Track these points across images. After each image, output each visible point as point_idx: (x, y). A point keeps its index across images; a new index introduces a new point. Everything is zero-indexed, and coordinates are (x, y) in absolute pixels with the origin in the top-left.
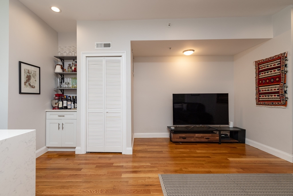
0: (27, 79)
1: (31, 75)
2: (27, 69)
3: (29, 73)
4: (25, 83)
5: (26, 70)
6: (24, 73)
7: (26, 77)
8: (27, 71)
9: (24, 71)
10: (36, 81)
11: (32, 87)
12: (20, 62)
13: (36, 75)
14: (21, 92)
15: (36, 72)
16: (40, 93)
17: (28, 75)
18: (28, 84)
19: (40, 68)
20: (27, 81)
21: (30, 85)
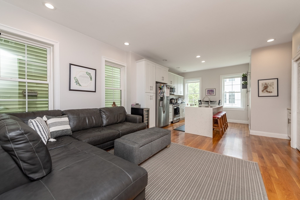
2: (264, 83)
9: (261, 84)
11: (269, 92)
12: (258, 80)
13: (273, 84)
14: (259, 96)
15: (273, 82)
16: (278, 96)
17: (265, 86)
18: (265, 91)
19: (277, 79)
20: (264, 89)
21: (267, 91)
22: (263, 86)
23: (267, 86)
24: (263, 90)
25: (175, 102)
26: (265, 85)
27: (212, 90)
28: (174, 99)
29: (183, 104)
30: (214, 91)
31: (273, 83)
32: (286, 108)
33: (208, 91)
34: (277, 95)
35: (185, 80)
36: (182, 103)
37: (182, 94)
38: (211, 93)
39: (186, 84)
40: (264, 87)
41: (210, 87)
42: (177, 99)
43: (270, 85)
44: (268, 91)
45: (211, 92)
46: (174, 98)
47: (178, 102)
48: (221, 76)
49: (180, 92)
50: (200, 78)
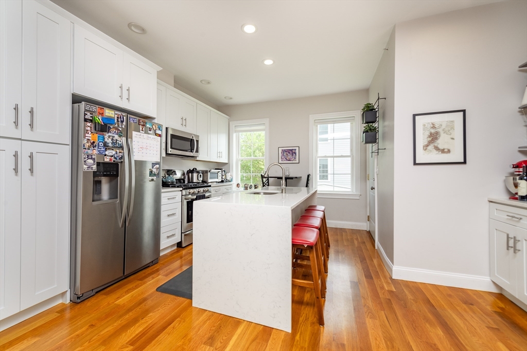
0: (430, 139)
1: (440, 130)
2: (429, 123)
3: (434, 127)
4: (426, 147)
5: (426, 125)
6: (424, 130)
7: (427, 136)
8: (429, 126)
9: (422, 127)
10: (453, 139)
11: (443, 151)
12: (414, 116)
13: (453, 128)
14: (415, 164)
15: (453, 122)
16: (465, 162)
17: (431, 133)
18: (431, 147)
19: (464, 111)
20: (430, 143)
21: (437, 148)
22: (428, 133)
23: (437, 133)
24: (426, 143)
25: (201, 179)
26: (433, 131)
27: (292, 150)
28: (198, 172)
29: (224, 184)
30: (295, 153)
31: (451, 125)
32: (487, 200)
33: (284, 151)
34: (463, 161)
35: (231, 123)
36: (222, 181)
37: (224, 160)
38: (290, 156)
39: (234, 135)
40: (429, 137)
41: (289, 144)
42: (205, 173)
43: (443, 130)
44: (441, 147)
45: (290, 154)
46: (198, 169)
47: (210, 181)
48: (310, 115)
49: (218, 153)
50: (267, 121)
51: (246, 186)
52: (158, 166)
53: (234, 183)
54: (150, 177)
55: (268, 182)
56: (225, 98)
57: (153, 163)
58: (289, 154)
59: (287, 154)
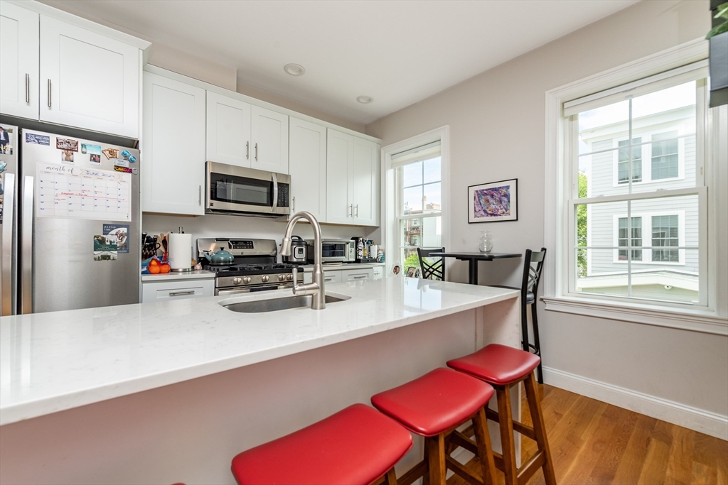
27: (498, 190)
30: (507, 196)
33: (480, 194)
35: (382, 150)
36: (358, 261)
37: (369, 220)
38: (494, 205)
39: (391, 173)
41: (490, 175)
45: (493, 198)
48: (547, 93)
49: (347, 208)
50: (444, 133)
51: (411, 271)
52: (124, 230)
53: (390, 263)
54: (95, 253)
55: (443, 266)
56: (358, 99)
57: (104, 225)
58: (492, 201)
59: (488, 201)
